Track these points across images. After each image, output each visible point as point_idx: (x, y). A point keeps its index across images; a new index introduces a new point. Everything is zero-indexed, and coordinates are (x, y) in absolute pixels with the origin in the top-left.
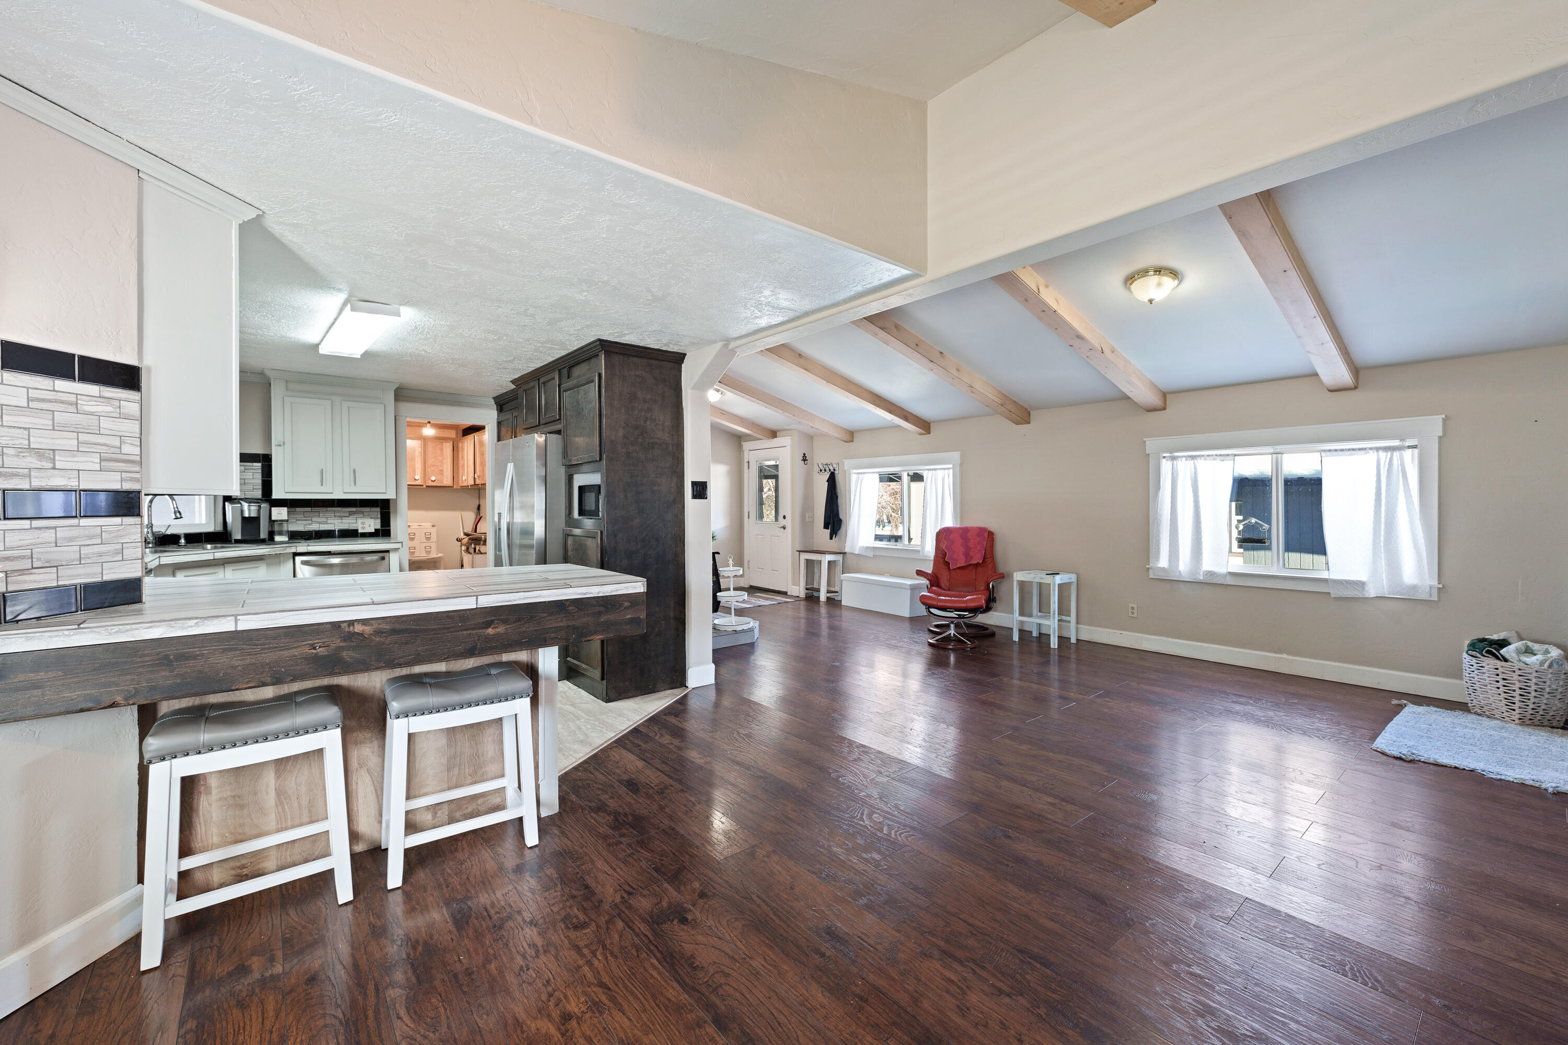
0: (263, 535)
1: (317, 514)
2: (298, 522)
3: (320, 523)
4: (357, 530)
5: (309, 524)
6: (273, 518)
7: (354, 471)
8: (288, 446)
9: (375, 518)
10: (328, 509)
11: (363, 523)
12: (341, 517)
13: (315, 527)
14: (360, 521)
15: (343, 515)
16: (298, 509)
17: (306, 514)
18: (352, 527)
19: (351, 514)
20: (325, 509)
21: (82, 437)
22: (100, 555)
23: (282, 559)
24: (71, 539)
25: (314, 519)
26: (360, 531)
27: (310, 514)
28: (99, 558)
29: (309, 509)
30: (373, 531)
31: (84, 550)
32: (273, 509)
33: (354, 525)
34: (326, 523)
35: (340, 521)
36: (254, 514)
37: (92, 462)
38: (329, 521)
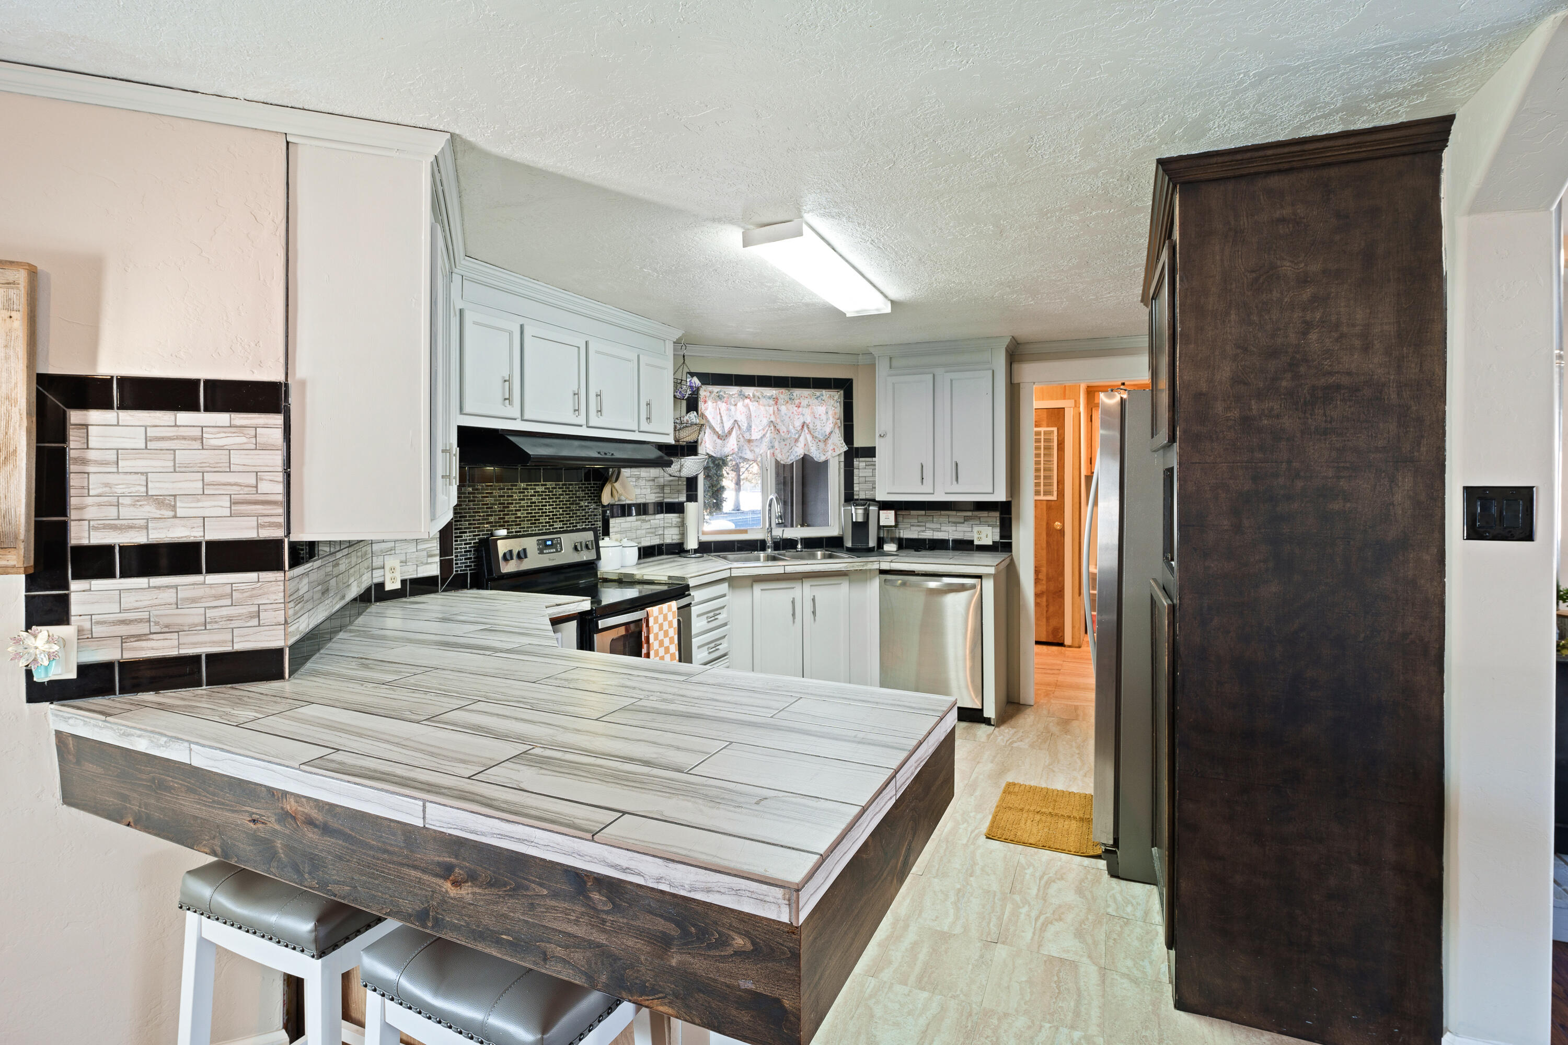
0: (872, 543)
1: (930, 518)
2: (912, 528)
3: (933, 530)
4: (972, 542)
5: (923, 531)
6: (881, 524)
7: (957, 465)
9: (993, 526)
10: (943, 512)
11: (979, 532)
12: (956, 523)
13: (928, 535)
14: (976, 529)
15: (958, 520)
16: (913, 512)
17: (920, 519)
18: (967, 537)
19: (967, 519)
20: (939, 513)
21: (209, 477)
22: (230, 619)
23: (868, 575)
24: (194, 600)
25: (928, 525)
26: (976, 543)
27: (924, 519)
28: (229, 622)
29: (923, 512)
30: (992, 543)
31: (210, 613)
32: (881, 512)
33: (969, 534)
34: (939, 530)
35: (954, 528)
36: (860, 519)
37: (220, 506)
38: (943, 528)
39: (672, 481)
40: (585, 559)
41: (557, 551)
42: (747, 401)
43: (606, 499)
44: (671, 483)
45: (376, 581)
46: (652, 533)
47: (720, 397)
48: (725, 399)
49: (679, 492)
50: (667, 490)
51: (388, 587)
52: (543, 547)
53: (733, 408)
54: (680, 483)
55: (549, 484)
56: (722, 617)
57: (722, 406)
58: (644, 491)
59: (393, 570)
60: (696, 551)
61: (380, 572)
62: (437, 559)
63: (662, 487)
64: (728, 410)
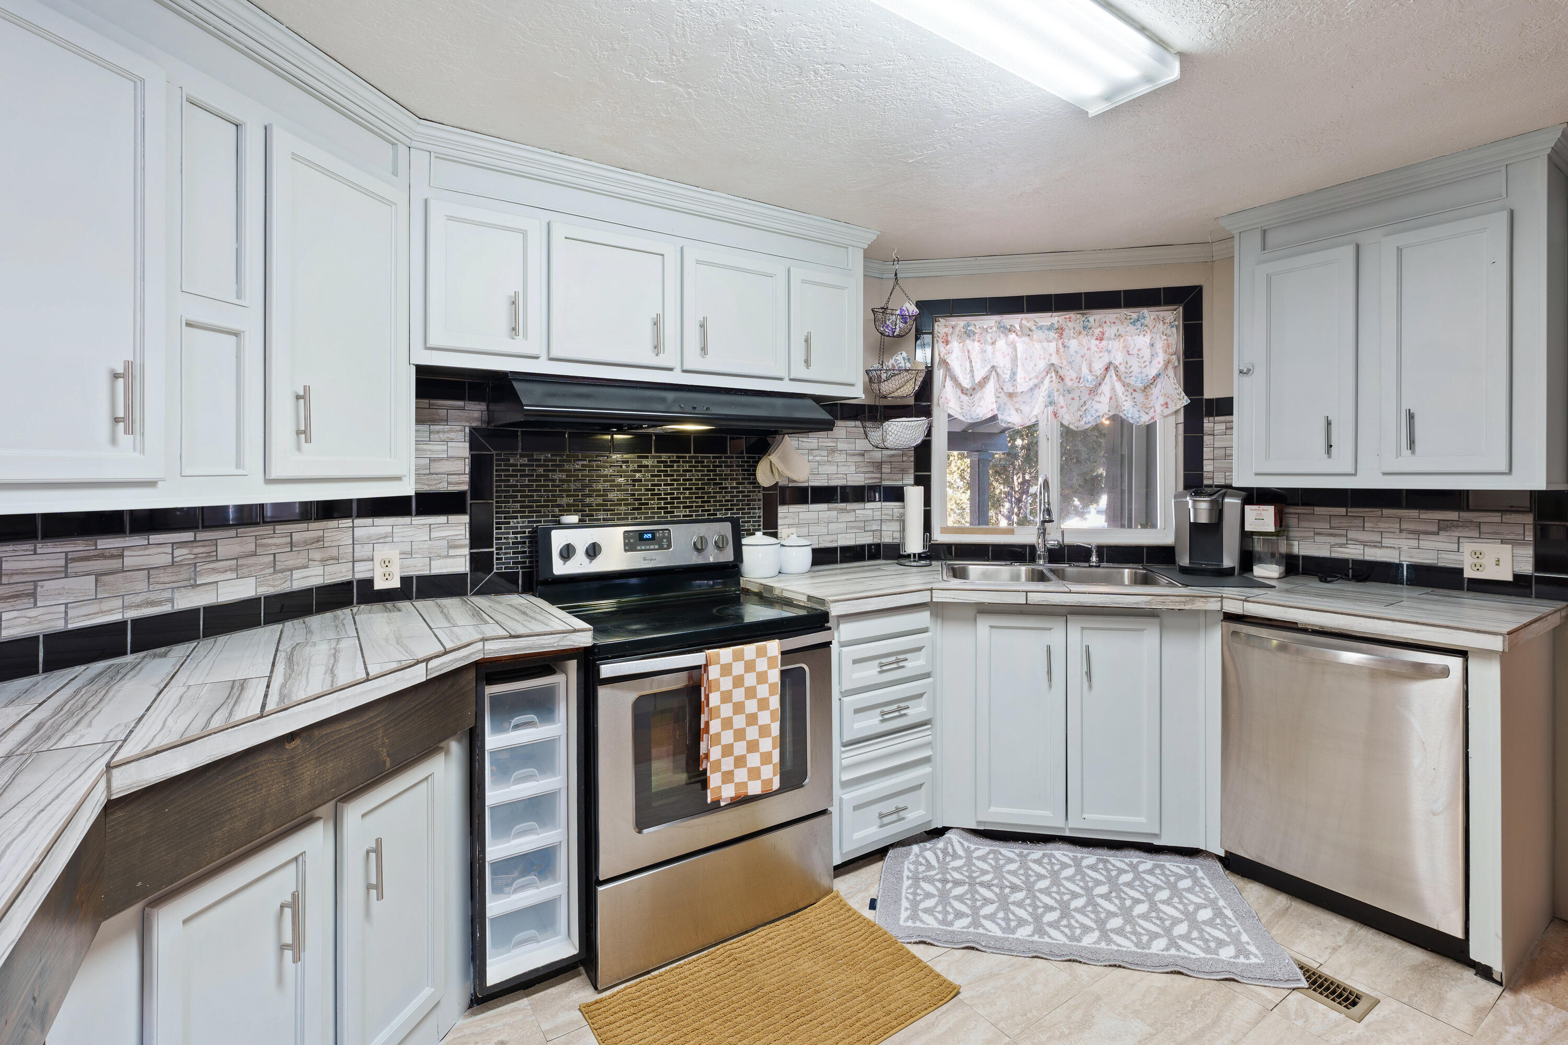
0: (1230, 560)
1: (1359, 522)
2: (1318, 538)
3: (1365, 544)
4: (1460, 571)
5: (1341, 545)
6: (1248, 528)
7: (1411, 416)
8: (1259, 374)
9: (1514, 543)
10: (1386, 512)
11: (1477, 554)
12: (1418, 534)
13: (1353, 552)
14: (1468, 547)
15: (1422, 527)
16: (1319, 510)
17: (1335, 522)
18: (1447, 560)
19: (1443, 526)
20: (1377, 512)
23: (1202, 620)
25: (1351, 534)
26: (1468, 574)
27: (1345, 523)
29: (1342, 511)
30: (1510, 578)
32: (1247, 508)
33: (1452, 556)
34: (1379, 545)
35: (1414, 543)
36: (1204, 519)
38: (1386, 542)
39: (893, 456)
40: (711, 560)
41: (661, 548)
42: (1012, 336)
43: (764, 477)
44: (892, 459)
45: (359, 576)
46: (858, 528)
47: (968, 334)
48: (977, 336)
49: (903, 471)
50: (886, 469)
51: (379, 585)
52: (633, 542)
53: (989, 348)
54: (905, 458)
55: (664, 457)
56: (914, 664)
57: (974, 346)
58: (842, 470)
59: (386, 563)
60: (921, 557)
61: (368, 565)
62: (466, 551)
63: (879, 465)
64: (983, 351)
